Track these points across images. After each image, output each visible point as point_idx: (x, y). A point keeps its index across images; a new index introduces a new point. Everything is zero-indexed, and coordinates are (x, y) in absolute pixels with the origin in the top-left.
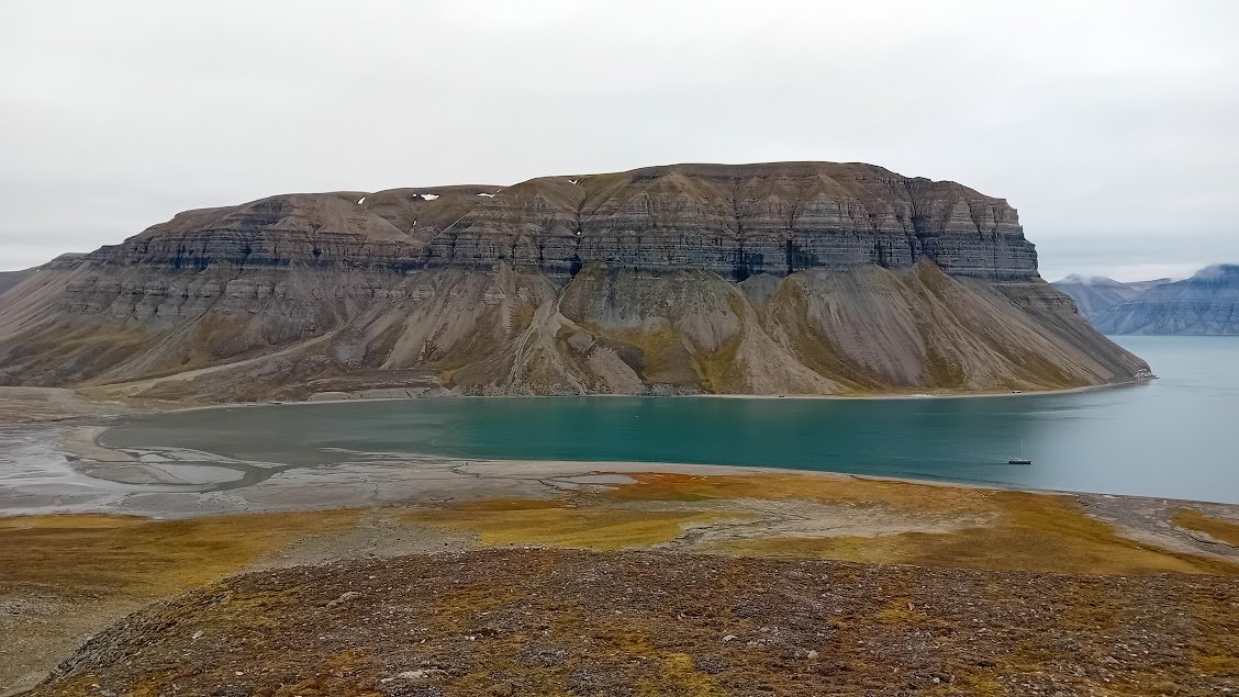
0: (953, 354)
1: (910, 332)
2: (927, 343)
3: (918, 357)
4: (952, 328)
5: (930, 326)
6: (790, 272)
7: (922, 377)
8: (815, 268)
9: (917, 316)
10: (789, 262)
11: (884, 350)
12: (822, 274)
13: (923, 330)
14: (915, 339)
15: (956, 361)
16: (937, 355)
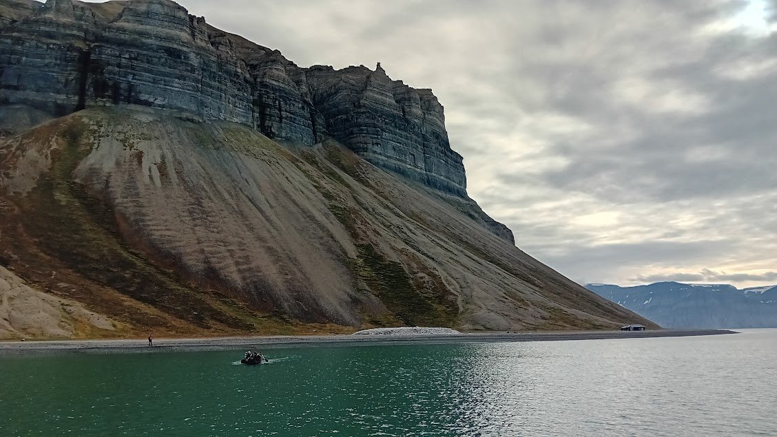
0: (414, 258)
1: (320, 217)
2: (355, 236)
3: (342, 258)
4: (396, 221)
5: (355, 212)
6: (81, 106)
7: (355, 301)
8: (132, 107)
9: (327, 195)
10: (82, 93)
11: (261, 239)
12: (144, 116)
13: (344, 217)
14: (330, 226)
15: (424, 269)
16: (380, 258)
